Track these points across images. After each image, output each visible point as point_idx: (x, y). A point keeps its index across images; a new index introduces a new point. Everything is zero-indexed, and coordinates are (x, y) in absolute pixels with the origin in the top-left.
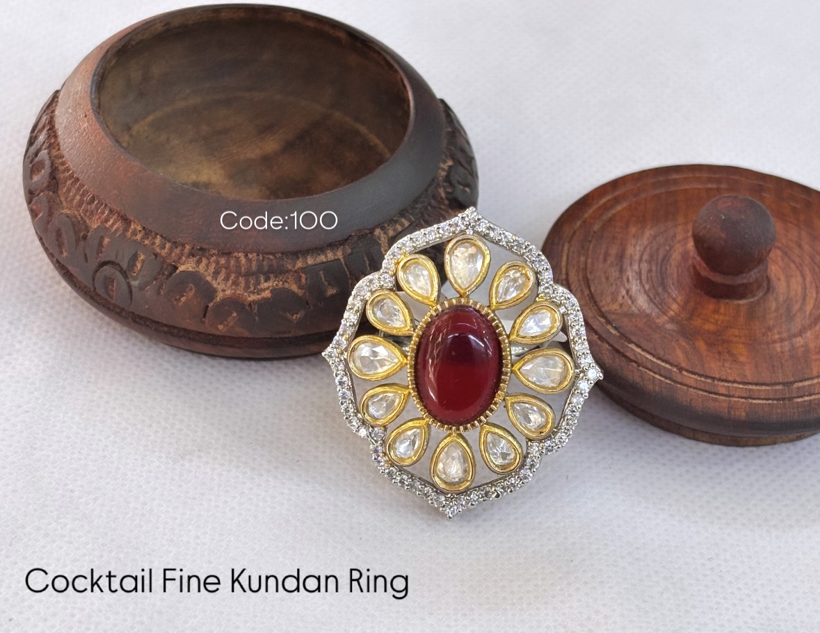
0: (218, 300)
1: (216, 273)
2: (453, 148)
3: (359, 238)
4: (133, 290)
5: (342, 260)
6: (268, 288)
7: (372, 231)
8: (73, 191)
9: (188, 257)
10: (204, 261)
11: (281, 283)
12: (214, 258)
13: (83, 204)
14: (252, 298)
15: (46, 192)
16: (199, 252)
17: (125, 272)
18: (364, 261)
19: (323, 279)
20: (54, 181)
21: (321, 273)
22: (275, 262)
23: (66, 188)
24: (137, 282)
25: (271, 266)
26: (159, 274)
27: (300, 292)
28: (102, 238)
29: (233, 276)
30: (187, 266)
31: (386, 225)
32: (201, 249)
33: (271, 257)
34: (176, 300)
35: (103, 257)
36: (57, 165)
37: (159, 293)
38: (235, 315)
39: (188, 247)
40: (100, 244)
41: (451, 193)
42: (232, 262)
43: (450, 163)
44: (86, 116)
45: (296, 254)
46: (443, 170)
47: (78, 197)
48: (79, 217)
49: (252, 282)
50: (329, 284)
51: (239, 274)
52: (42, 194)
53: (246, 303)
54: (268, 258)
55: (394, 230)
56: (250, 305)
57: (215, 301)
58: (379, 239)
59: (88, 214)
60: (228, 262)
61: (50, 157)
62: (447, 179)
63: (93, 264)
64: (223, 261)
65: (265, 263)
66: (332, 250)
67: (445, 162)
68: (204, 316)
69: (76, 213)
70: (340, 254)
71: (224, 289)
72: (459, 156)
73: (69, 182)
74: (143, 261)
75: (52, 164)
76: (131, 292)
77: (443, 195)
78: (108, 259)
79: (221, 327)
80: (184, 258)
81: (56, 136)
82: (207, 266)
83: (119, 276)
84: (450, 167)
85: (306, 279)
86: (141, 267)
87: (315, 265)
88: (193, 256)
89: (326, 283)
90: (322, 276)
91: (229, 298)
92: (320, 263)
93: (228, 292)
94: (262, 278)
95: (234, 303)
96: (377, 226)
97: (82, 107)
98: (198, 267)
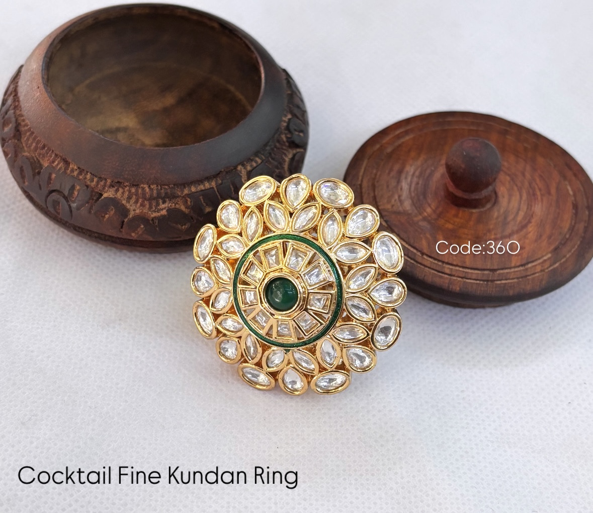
0: (131, 216)
1: (129, 198)
2: (291, 106)
3: (227, 173)
4: (73, 210)
5: (215, 189)
6: (165, 208)
7: (235, 168)
8: (31, 140)
9: (109, 187)
10: (121, 190)
11: (174, 204)
12: (128, 188)
13: (37, 149)
14: (154, 215)
15: (13, 140)
16: (117, 184)
17: (67, 198)
18: (231, 188)
19: (203, 202)
20: (18, 133)
21: (201, 197)
22: (169, 191)
23: (26, 138)
24: (75, 204)
25: (166, 194)
26: (90, 199)
27: (187, 211)
28: (50, 174)
29: (140, 201)
30: (108, 194)
31: (245, 163)
32: (118, 182)
33: (166, 187)
34: (102, 216)
35: (52, 187)
36: (19, 121)
37: (90, 212)
38: (142, 226)
39: (109, 181)
40: (50, 178)
41: (290, 138)
42: (140, 191)
43: (289, 116)
44: (38, 88)
45: (184, 185)
46: (285, 121)
47: (34, 144)
48: (35, 158)
49: (154, 204)
50: (207, 205)
51: (145, 198)
52: (10, 141)
53: (150, 219)
54: (164, 188)
55: (251, 166)
56: (153, 220)
57: (129, 217)
58: (241, 172)
59: (41, 156)
60: (137, 191)
61: (15, 116)
62: (288, 128)
63: (45, 191)
64: (133, 190)
65: (163, 191)
66: (208, 182)
67: (286, 116)
68: (122, 227)
69: (33, 155)
70: (213, 184)
71: (134, 209)
72: (296, 111)
73: (28, 134)
74: (79, 191)
75: (17, 120)
76: (71, 211)
77: (285, 139)
78: (55, 189)
79: (133, 234)
80: (106, 188)
81: (18, 101)
82: (123, 193)
83: (62, 200)
84: (290, 120)
85: (191, 202)
86: (78, 195)
87: (197, 192)
88: (113, 187)
89: (205, 204)
90: (202, 199)
91: (138, 215)
92: (200, 191)
93: (138, 211)
94: (161, 201)
95: (142, 219)
96: (239, 164)
97: (36, 81)
98: (116, 194)
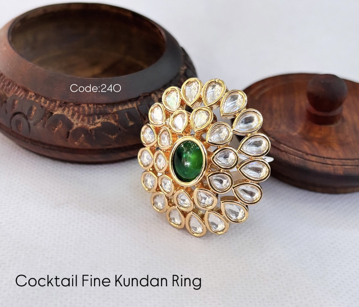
1: (73, 115)
3: (144, 97)
5: (136, 108)
6: (99, 122)
7: (150, 95)
9: (58, 107)
10: (67, 109)
11: (106, 119)
12: (72, 107)
14: (92, 127)
16: (64, 104)
17: (26, 117)
18: (147, 109)
19: (127, 117)
21: (126, 114)
22: (102, 109)
24: (33, 122)
25: (100, 111)
26: (44, 116)
27: (116, 124)
28: (14, 101)
29: (81, 117)
30: (58, 112)
34: (53, 129)
35: (15, 110)
37: (44, 126)
38: (83, 136)
39: (58, 103)
40: (13, 104)
42: (81, 109)
45: (114, 104)
49: (91, 119)
51: (84, 115)
53: (89, 130)
54: (99, 107)
57: (73, 129)
58: (154, 98)
63: (10, 114)
64: (76, 109)
66: (131, 103)
68: (68, 137)
71: (77, 123)
74: (35, 110)
76: (29, 127)
78: (18, 111)
79: (76, 143)
83: (23, 119)
85: (119, 117)
86: (34, 114)
87: (123, 110)
88: (61, 107)
89: (129, 120)
93: (80, 125)
94: (96, 117)
95: (83, 130)
96: (153, 92)
98: (64, 112)
